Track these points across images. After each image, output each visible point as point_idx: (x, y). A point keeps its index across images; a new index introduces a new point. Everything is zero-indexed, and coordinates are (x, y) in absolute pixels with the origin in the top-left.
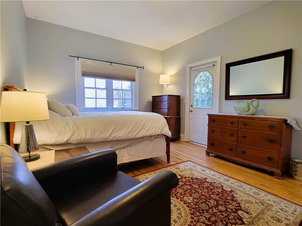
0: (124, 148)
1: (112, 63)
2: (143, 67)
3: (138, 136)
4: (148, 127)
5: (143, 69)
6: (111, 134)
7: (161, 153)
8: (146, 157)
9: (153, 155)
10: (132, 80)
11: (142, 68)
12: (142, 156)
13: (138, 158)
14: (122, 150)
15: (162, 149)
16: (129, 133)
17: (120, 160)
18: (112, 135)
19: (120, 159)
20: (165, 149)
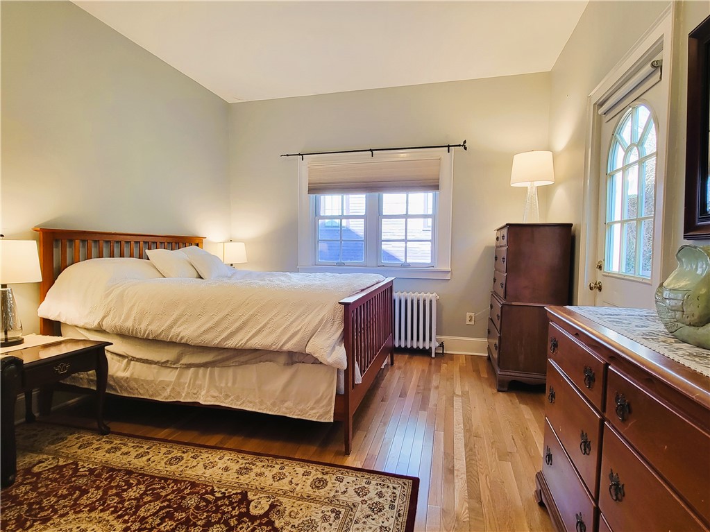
0: (205, 365)
1: (374, 150)
2: (465, 142)
3: (231, 343)
4: (262, 325)
5: (465, 148)
6: (171, 327)
7: (314, 411)
8: (263, 407)
9: (284, 409)
10: (434, 185)
11: (460, 146)
12: (251, 402)
13: (239, 403)
14: (201, 370)
15: (318, 402)
16: (206, 332)
17: (194, 394)
18: (173, 330)
19: (195, 392)
20: (329, 404)
